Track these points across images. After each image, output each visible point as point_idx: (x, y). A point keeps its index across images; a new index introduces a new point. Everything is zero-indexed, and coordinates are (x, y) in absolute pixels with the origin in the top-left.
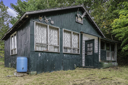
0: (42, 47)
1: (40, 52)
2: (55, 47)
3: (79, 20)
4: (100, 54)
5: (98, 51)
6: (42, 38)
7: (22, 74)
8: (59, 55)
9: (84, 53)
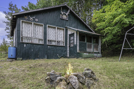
0: (28, 40)
1: (25, 43)
2: (40, 40)
3: (64, 17)
4: (78, 45)
5: (77, 42)
6: (28, 32)
7: (11, 60)
8: (43, 46)
9: (68, 46)
